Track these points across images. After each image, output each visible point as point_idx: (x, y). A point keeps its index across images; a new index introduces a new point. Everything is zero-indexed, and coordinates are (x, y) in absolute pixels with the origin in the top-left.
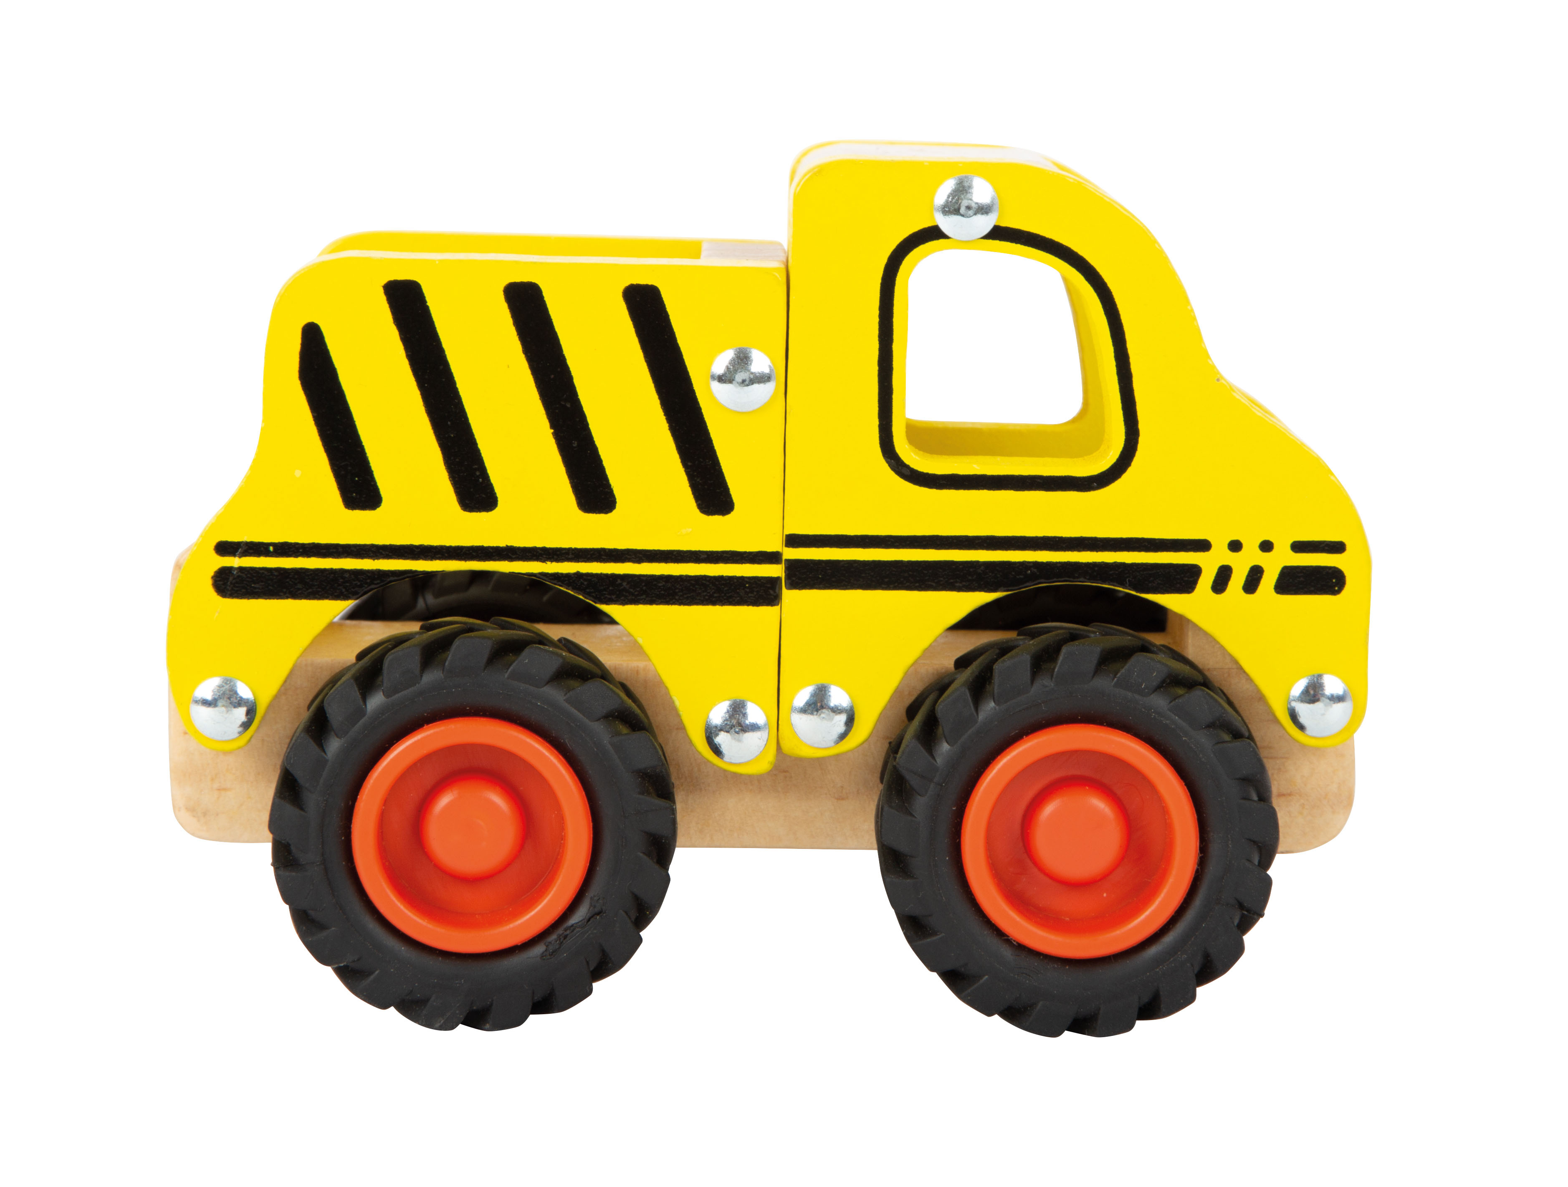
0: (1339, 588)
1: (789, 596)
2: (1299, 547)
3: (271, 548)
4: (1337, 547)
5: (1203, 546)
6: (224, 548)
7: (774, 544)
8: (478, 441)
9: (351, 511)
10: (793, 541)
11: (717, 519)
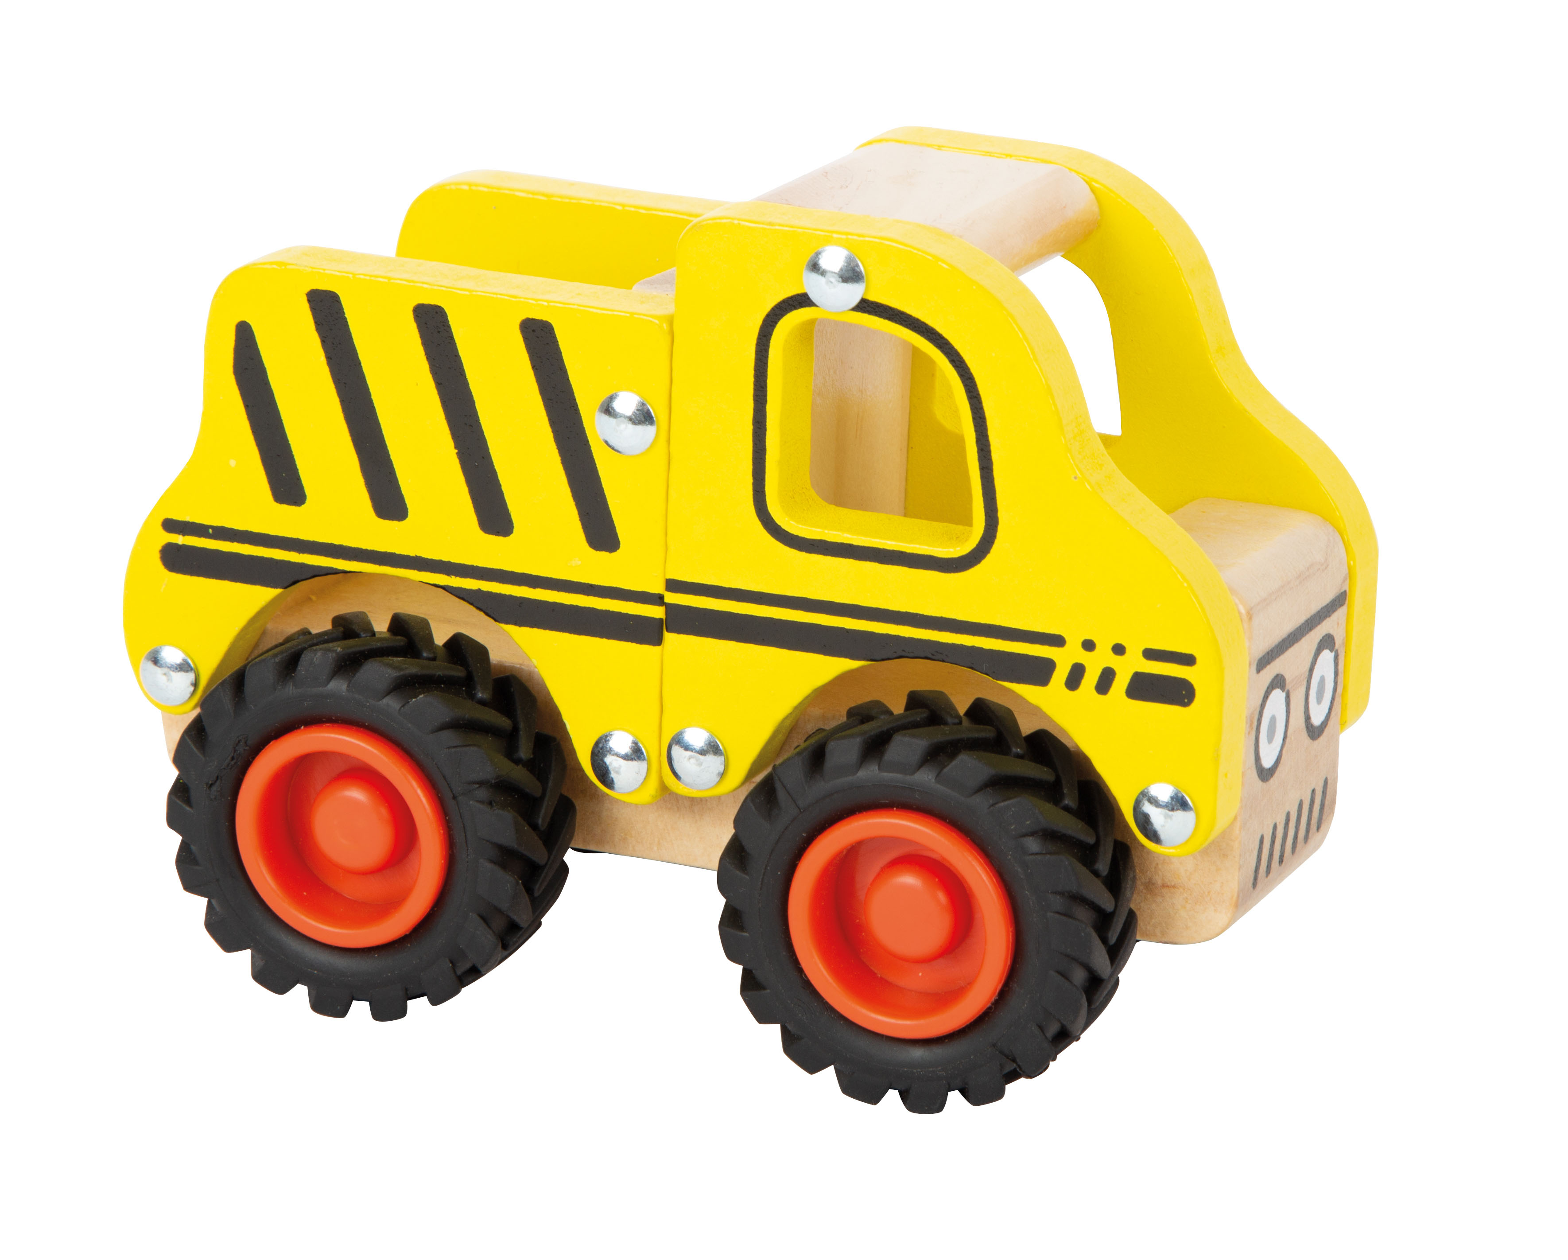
0: (1188, 700)
1: (669, 637)
2: (1151, 654)
3: (210, 531)
4: (1188, 660)
5: (1057, 641)
6: (170, 525)
7: (658, 588)
8: (391, 453)
9: (279, 505)
10: (673, 585)
11: (604, 554)
